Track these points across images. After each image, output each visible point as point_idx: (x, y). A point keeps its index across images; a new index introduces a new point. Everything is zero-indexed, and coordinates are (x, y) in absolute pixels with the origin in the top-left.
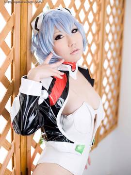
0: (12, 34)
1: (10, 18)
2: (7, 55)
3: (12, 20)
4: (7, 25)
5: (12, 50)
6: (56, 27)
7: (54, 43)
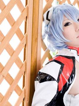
0: (26, 23)
1: (24, 9)
2: (21, 40)
3: (25, 11)
4: (21, 15)
5: (25, 36)
6: (64, 15)
7: (63, 29)
